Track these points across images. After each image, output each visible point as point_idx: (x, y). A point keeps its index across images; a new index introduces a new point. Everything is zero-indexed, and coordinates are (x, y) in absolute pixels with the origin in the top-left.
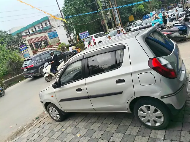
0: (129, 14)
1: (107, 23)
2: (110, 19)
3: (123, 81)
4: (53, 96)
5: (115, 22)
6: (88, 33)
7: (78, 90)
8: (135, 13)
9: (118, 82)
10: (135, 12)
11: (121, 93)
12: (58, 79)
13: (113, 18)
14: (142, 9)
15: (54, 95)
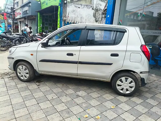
3: (117, 55)
4: (32, 55)
7: (68, 54)
9: (112, 55)
11: (111, 64)
12: (47, 39)
15: (35, 54)
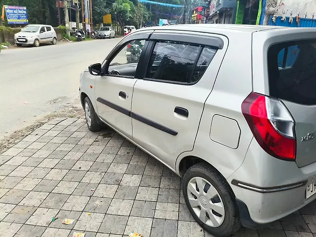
0: (107, 10)
1: (69, 9)
2: (76, 4)
4: (91, 87)
5: (83, 13)
6: (25, 12)
8: (116, 13)
10: (115, 11)
11: (175, 134)
12: (106, 61)
13: (80, 5)
14: (127, 11)
